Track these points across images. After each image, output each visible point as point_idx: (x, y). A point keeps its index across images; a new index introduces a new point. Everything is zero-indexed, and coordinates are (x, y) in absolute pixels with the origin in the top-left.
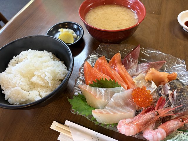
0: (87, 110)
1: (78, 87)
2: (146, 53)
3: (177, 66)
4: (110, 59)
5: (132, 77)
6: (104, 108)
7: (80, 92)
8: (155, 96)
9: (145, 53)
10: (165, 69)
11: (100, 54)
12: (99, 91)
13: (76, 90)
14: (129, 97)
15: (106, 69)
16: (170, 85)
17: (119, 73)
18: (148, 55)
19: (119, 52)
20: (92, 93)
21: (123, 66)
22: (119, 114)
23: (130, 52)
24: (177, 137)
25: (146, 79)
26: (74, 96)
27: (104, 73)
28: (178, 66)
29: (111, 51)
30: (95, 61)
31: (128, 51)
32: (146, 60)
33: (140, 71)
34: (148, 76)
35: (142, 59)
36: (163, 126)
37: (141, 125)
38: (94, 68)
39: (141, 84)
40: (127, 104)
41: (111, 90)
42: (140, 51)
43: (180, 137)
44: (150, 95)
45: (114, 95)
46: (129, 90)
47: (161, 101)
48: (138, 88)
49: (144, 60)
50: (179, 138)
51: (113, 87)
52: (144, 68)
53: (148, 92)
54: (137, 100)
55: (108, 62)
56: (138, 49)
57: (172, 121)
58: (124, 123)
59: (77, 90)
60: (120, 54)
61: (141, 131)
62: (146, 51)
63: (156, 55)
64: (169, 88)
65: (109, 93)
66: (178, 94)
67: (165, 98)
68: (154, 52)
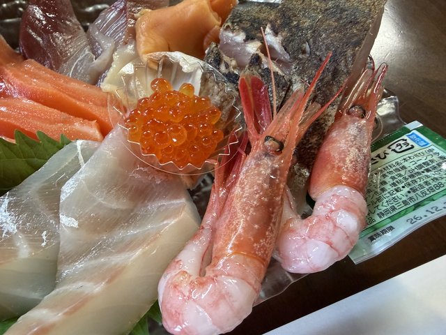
14: (130, 162)
16: (236, 27)
37: (257, 241)
45: (63, 197)
47: (250, 93)
64: (240, 37)
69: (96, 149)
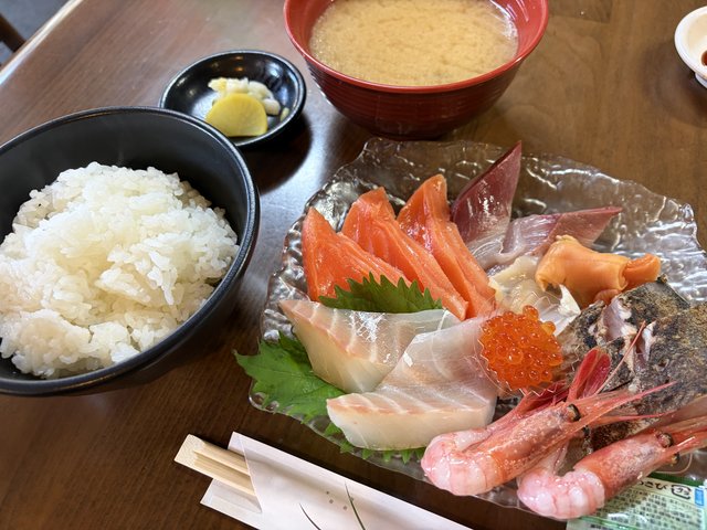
0: (309, 397)
1: (280, 310)
2: (543, 176)
3: (663, 227)
4: (406, 201)
5: (487, 270)
6: (373, 390)
7: (287, 328)
8: (572, 345)
9: (540, 178)
10: (615, 238)
11: (365, 181)
12: (358, 326)
13: (270, 320)
14: (470, 349)
15: (388, 239)
16: (629, 304)
17: (436, 257)
18: (553, 186)
19: (441, 172)
20: (328, 331)
21: (452, 229)
22: (430, 414)
23: (482, 173)
24: (648, 505)
25: (538, 277)
26: (263, 343)
27: (378, 254)
28: (668, 226)
29: (411, 169)
30: (345, 208)
31: (477, 168)
32: (544, 205)
33: (518, 246)
34: (547, 268)
35: (530, 200)
36: (593, 460)
38: (341, 234)
39: (522, 300)
40: (464, 375)
41: (402, 320)
42: (523, 170)
43: (658, 503)
44: (553, 342)
45: (414, 341)
46: (471, 321)
48: (509, 315)
49: (538, 202)
50: (655, 507)
51: (410, 312)
52: (535, 234)
53: (546, 329)
54: (502, 361)
55: (397, 209)
56: (514, 159)
57: (630, 441)
58: (448, 450)
59: (274, 319)
60: (445, 180)
61: (510, 477)
62: (543, 170)
63: (582, 184)
64: (626, 315)
65: (398, 331)
66: (661, 339)
67: (610, 355)
68: (576, 171)
69: (454, 324)
